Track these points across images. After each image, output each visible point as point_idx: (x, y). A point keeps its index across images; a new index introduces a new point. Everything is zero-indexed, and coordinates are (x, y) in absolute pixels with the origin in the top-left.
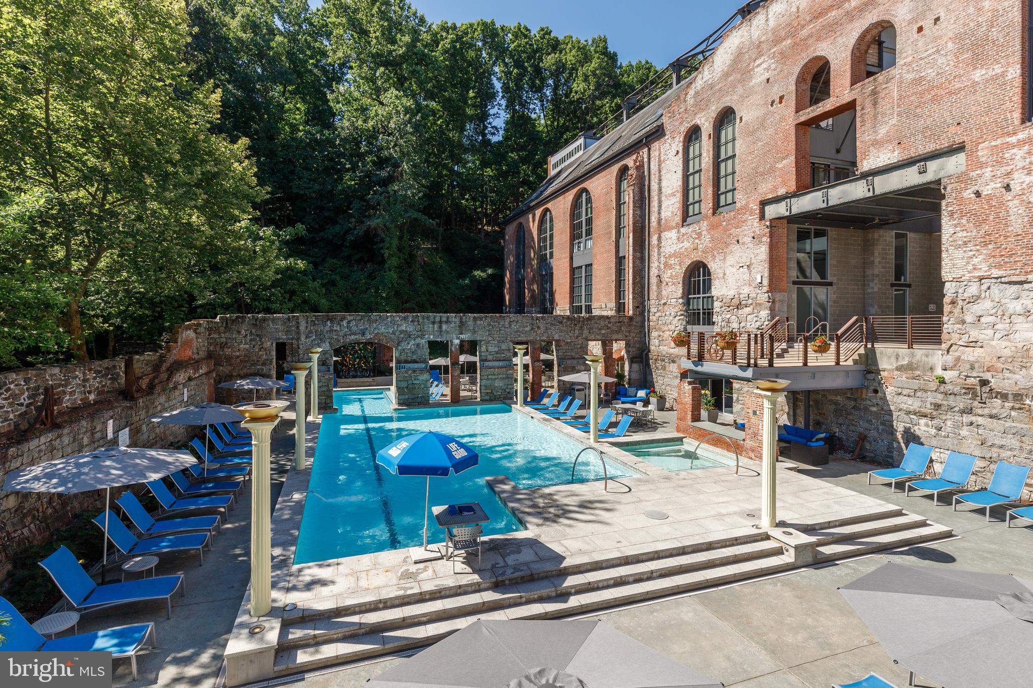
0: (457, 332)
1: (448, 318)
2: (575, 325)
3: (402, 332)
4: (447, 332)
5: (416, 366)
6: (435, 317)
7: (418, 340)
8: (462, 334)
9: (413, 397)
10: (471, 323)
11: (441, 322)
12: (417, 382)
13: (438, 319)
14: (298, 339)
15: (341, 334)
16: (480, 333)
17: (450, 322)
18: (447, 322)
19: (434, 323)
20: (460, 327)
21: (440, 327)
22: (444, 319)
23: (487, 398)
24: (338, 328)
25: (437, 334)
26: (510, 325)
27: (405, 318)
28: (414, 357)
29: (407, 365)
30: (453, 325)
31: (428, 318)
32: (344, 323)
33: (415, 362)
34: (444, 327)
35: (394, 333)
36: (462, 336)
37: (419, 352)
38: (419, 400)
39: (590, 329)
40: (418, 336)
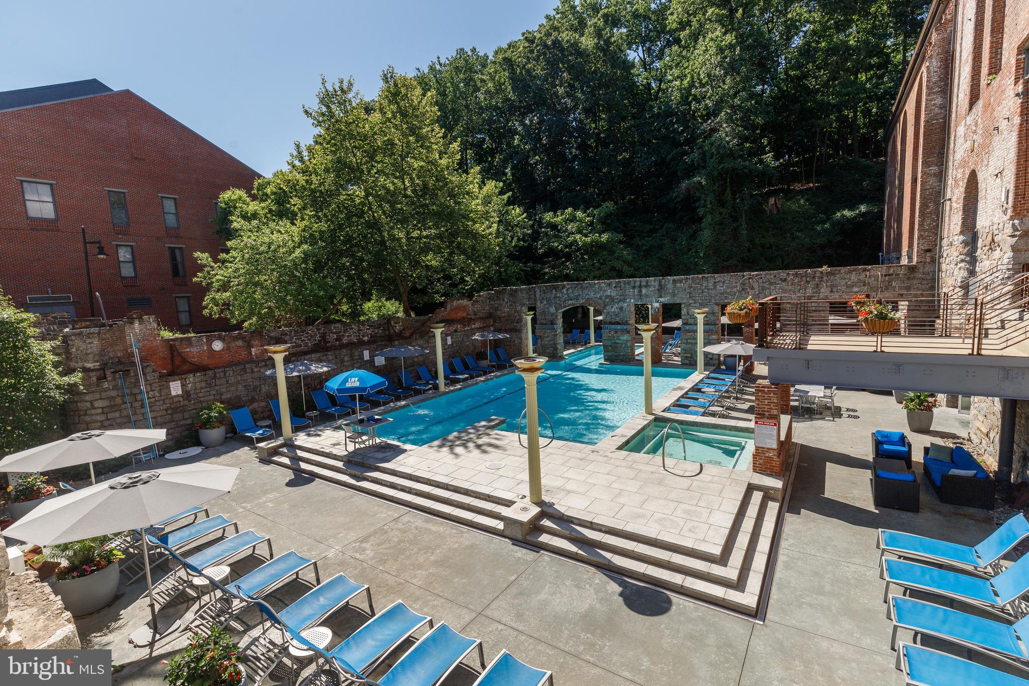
0: (656, 295)
1: (647, 282)
2: (808, 282)
3: (607, 297)
4: (647, 296)
5: (619, 327)
6: (635, 282)
7: (621, 304)
8: (661, 297)
9: (616, 354)
10: (670, 286)
11: (640, 286)
12: (619, 342)
13: (638, 284)
14: (535, 304)
15: (562, 299)
16: (680, 295)
17: (650, 286)
18: (647, 286)
19: (634, 287)
20: (658, 290)
21: (640, 291)
22: (644, 283)
23: (687, 362)
24: (561, 295)
25: (637, 298)
26: (715, 287)
27: (610, 285)
28: (618, 319)
29: (613, 326)
30: (652, 289)
31: (629, 283)
32: (564, 291)
33: (618, 323)
34: (644, 291)
35: (600, 298)
36: (662, 300)
37: (621, 314)
38: (621, 358)
40: (621, 300)
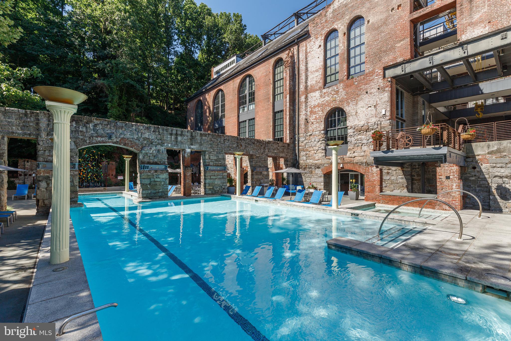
0: (189, 143)
1: (182, 132)
2: (261, 146)
3: (145, 139)
4: (182, 143)
5: (157, 167)
6: (172, 130)
7: (159, 147)
8: (192, 145)
9: (154, 192)
10: (198, 137)
11: (177, 134)
12: (158, 180)
13: (174, 132)
14: (38, 135)
15: (88, 135)
16: (205, 145)
17: (184, 135)
18: (181, 135)
19: (171, 134)
20: (191, 139)
21: (176, 138)
22: (179, 133)
23: (210, 192)
24: (84, 130)
25: (174, 143)
26: (224, 142)
27: (148, 128)
28: (156, 160)
29: (150, 166)
30: (185, 138)
31: (167, 130)
32: (91, 126)
33: (156, 163)
34: (179, 138)
35: (138, 139)
36: (192, 147)
37: (160, 156)
38: (160, 194)
39: (269, 149)
40: (159, 144)
